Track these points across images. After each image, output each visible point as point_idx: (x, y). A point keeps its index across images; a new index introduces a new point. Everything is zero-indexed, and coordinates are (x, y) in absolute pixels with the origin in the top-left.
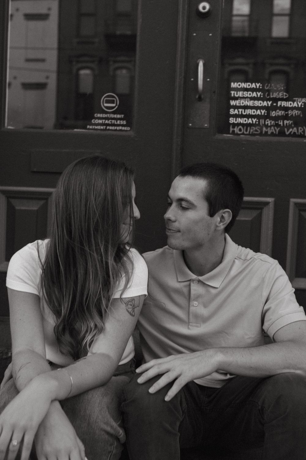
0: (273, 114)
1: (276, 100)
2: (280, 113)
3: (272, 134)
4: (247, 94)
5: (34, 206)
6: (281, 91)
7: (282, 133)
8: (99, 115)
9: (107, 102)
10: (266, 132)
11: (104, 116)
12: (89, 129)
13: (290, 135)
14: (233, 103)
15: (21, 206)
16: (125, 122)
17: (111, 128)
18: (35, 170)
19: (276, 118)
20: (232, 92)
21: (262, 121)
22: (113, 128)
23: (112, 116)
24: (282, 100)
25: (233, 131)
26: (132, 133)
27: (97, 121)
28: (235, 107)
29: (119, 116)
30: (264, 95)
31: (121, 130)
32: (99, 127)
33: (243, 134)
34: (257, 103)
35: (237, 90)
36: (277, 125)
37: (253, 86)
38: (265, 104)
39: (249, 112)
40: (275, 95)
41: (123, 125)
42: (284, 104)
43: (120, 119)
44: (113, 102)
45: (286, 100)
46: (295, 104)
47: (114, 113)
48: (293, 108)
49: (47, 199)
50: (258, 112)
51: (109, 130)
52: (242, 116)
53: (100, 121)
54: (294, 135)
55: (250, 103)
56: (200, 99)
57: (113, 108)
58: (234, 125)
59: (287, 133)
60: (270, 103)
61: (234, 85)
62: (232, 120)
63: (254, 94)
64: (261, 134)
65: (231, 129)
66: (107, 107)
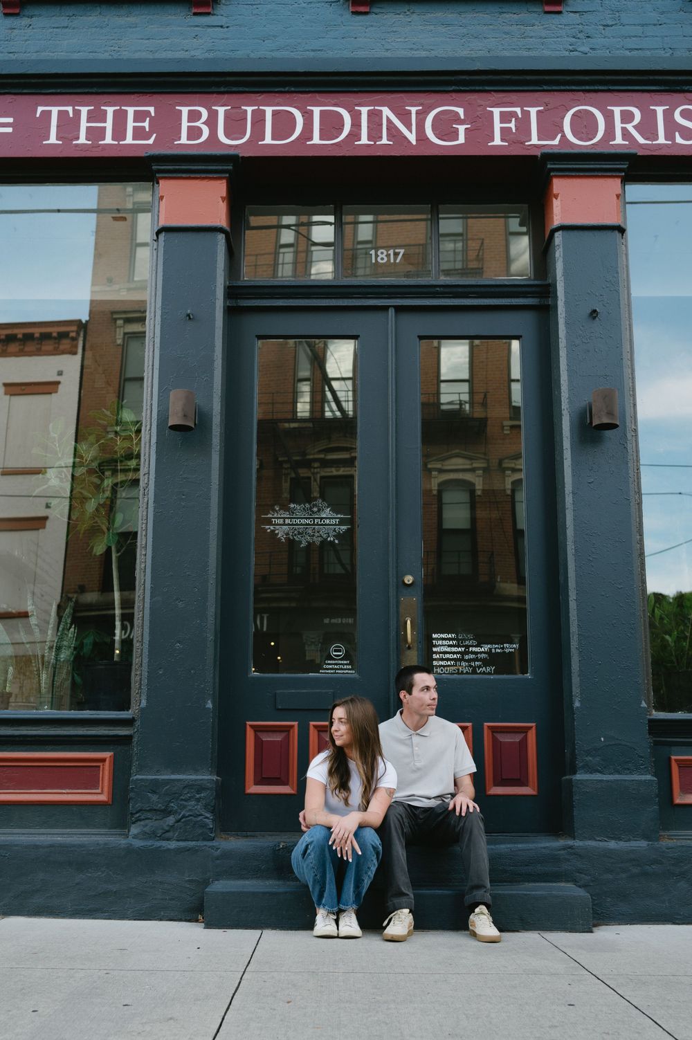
0: (466, 657)
1: (467, 647)
2: (472, 656)
3: (467, 673)
4: (445, 642)
5: (278, 738)
6: (471, 639)
7: (474, 672)
8: (329, 662)
9: (336, 651)
10: (462, 671)
11: (334, 662)
12: (322, 673)
13: (480, 673)
14: (434, 649)
15: (266, 738)
16: (350, 667)
17: (339, 671)
18: (280, 707)
19: (469, 661)
20: (434, 641)
21: (458, 663)
22: (341, 672)
23: (340, 662)
24: (472, 646)
25: (437, 671)
26: (356, 676)
27: (328, 666)
28: (436, 653)
29: (345, 662)
30: (458, 643)
31: (347, 673)
32: (329, 671)
33: (444, 673)
34: (454, 649)
35: (437, 639)
36: (471, 666)
37: (450, 636)
38: (460, 649)
39: (447, 656)
40: (467, 643)
41: (349, 669)
42: (474, 649)
43: (346, 664)
44: (340, 651)
45: (476, 646)
46: (483, 650)
47: (341, 660)
48: (481, 653)
49: (289, 731)
50: (455, 656)
51: (338, 673)
52: (442, 660)
53: (331, 667)
54: (484, 673)
55: (448, 649)
56: (409, 648)
57: (340, 655)
58: (437, 667)
59: (479, 672)
60: (463, 649)
61: (434, 636)
62: (435, 663)
63: (451, 643)
64: (458, 673)
65: (435, 670)
66: (335, 655)
